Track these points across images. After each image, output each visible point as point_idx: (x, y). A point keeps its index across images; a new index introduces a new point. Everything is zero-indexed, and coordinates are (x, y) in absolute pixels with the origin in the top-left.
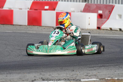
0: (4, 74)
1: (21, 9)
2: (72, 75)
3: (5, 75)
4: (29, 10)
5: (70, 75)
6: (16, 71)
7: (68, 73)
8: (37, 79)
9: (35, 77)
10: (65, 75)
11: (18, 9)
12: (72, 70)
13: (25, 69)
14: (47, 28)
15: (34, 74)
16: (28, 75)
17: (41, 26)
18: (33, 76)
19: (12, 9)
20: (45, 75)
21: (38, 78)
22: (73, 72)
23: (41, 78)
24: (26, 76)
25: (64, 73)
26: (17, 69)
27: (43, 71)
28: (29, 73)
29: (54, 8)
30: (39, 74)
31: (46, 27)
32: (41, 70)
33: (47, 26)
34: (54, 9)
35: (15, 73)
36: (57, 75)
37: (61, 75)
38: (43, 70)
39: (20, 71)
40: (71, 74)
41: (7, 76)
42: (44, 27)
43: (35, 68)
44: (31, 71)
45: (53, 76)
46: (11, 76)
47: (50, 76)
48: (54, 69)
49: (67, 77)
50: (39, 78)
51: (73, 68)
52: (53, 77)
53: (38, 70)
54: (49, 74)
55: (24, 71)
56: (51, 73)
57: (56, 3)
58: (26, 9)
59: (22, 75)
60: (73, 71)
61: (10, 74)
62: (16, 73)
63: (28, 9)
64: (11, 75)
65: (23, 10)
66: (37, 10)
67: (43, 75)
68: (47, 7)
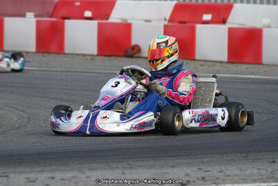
0: (117, 168)
1: (150, 21)
2: (272, 172)
3: (120, 172)
4: (166, 23)
5: (267, 170)
6: (142, 161)
7: (262, 167)
8: (191, 179)
9: (187, 175)
10: (255, 171)
11: (142, 22)
12: (271, 160)
13: (163, 157)
14: (208, 63)
15: (185, 169)
16: (170, 170)
17: (195, 60)
18: (183, 174)
19: (129, 21)
20: (209, 171)
21: (195, 179)
22: (273, 165)
23: (201, 178)
24: (168, 174)
25: (254, 167)
26: (147, 157)
27: (203, 162)
28: (173, 167)
29: (224, 19)
30: (196, 168)
31: (205, 61)
32: (199, 160)
33: (207, 59)
34: (224, 22)
35: (141, 166)
36: (237, 172)
37: (248, 172)
38: (205, 160)
39: (152, 162)
40: (270, 170)
41: (124, 174)
42: (201, 63)
43: (186, 155)
44: (177, 161)
45: (228, 173)
46: (133, 174)
47: (222, 173)
48: (229, 159)
49: (261, 175)
50: (198, 179)
51: (271, 156)
52: (228, 176)
53: (192, 159)
54: (218, 168)
55: (163, 162)
56: (223, 168)
57: (228, 8)
58: (160, 20)
59: (159, 171)
60: (274, 162)
61: (131, 168)
62: (144, 166)
63: (165, 20)
64: (134, 171)
65: (153, 23)
66: (185, 23)
67: (205, 171)
68: (207, 17)
